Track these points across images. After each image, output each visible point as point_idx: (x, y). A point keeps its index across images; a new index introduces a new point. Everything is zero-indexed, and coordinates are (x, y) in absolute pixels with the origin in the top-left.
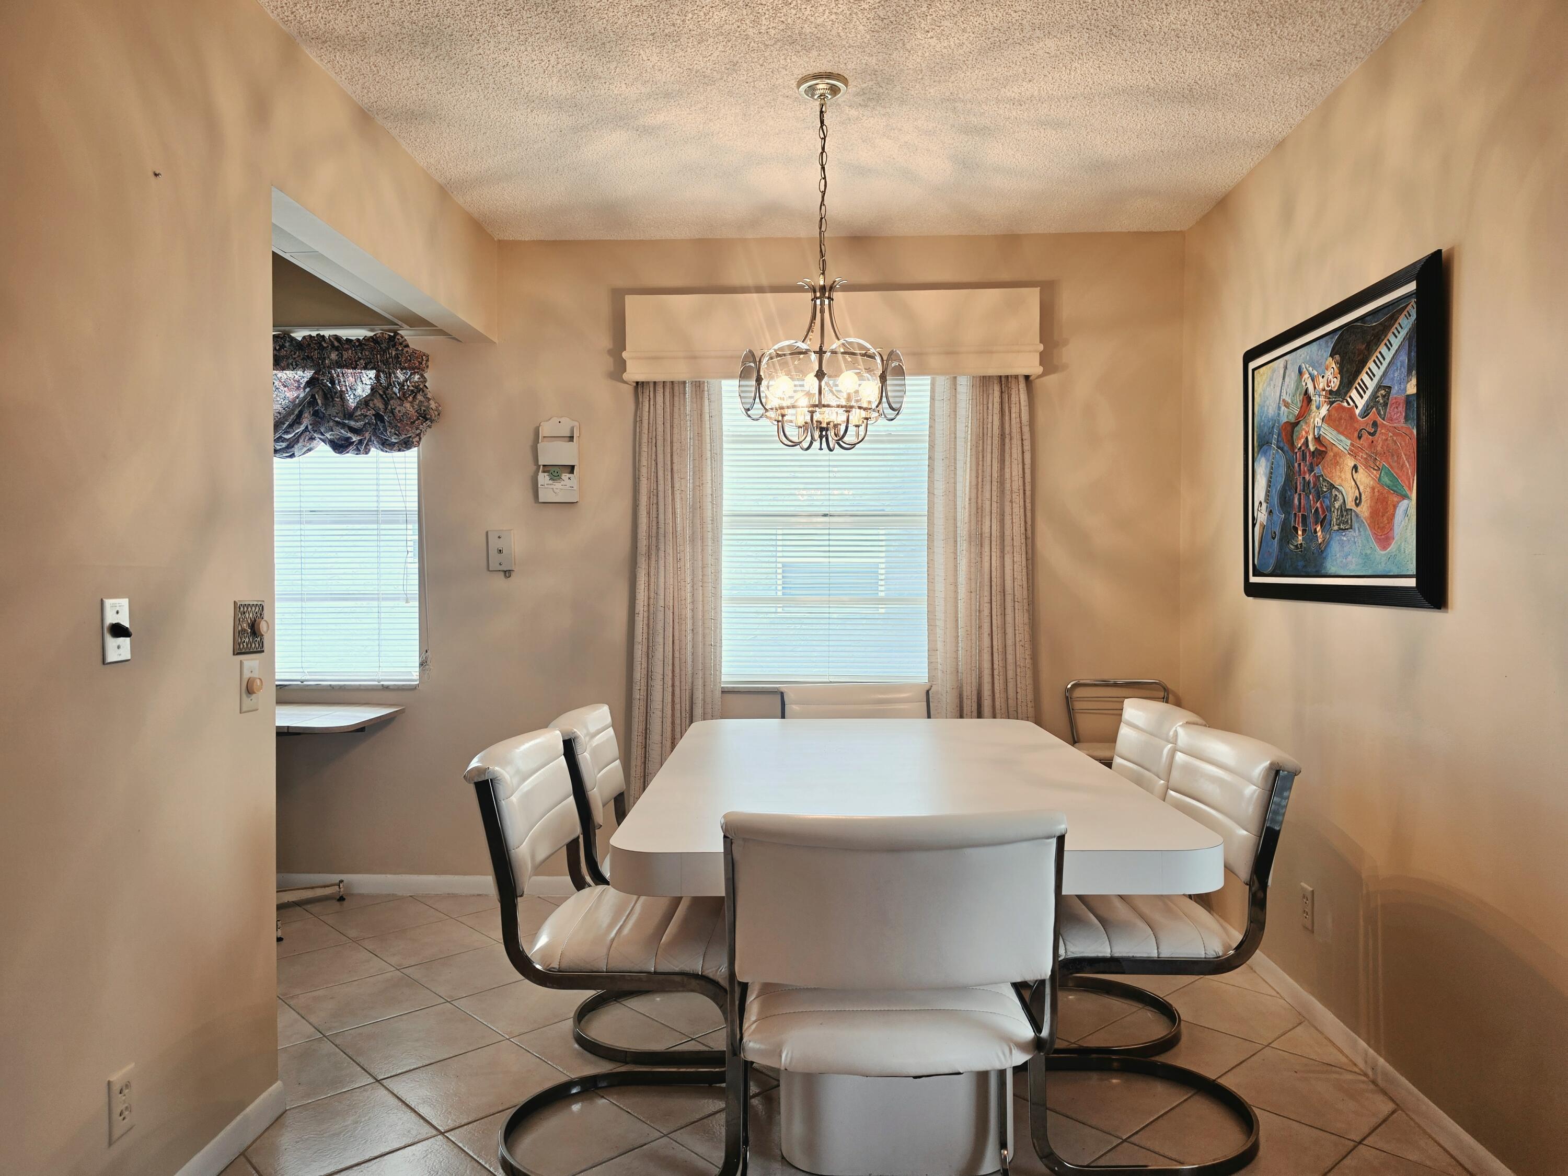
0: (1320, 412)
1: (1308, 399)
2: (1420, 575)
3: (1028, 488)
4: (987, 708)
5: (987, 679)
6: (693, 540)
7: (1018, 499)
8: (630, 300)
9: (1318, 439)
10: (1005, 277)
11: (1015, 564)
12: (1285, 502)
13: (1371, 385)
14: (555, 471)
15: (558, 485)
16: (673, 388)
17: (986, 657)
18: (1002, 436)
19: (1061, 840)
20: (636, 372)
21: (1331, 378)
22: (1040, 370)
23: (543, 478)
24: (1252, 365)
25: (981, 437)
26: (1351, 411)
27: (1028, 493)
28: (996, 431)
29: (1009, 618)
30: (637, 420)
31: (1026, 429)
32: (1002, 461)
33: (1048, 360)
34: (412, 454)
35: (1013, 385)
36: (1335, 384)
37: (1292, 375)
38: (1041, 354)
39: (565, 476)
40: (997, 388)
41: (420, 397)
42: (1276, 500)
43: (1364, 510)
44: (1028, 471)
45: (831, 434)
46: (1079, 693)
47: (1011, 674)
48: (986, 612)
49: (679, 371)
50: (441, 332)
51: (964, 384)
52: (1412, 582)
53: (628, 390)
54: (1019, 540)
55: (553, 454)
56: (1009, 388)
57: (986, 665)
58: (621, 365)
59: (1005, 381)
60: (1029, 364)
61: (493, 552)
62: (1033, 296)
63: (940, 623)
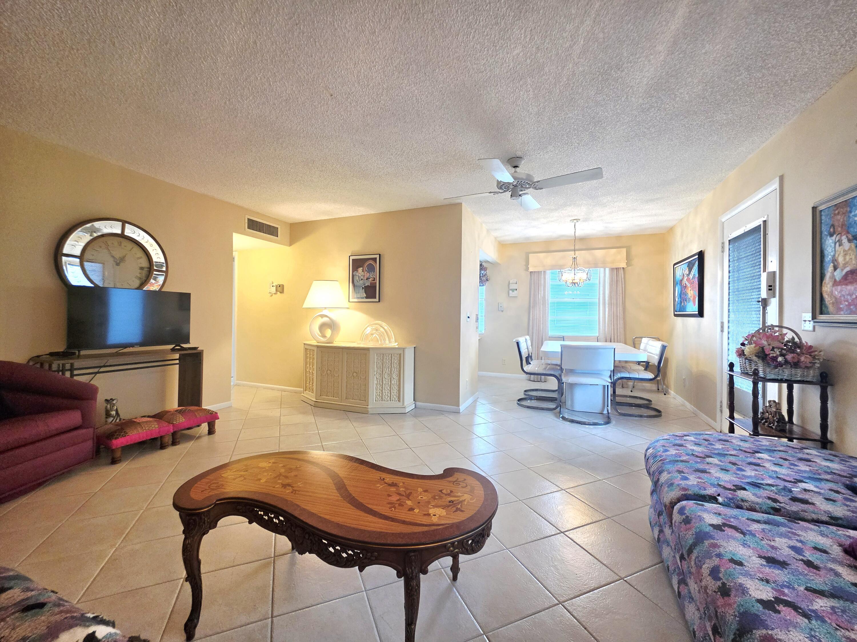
0: (686, 278)
1: (684, 275)
2: (699, 311)
3: (623, 292)
4: (612, 340)
5: (613, 335)
6: (543, 304)
7: (621, 295)
8: (530, 255)
9: (685, 284)
10: (618, 245)
11: (620, 309)
12: (680, 296)
13: (693, 274)
14: (513, 290)
15: (513, 293)
16: (539, 273)
17: (613, 331)
18: (617, 281)
19: (615, 349)
20: (531, 269)
21: (687, 272)
22: (626, 266)
23: (511, 292)
24: (675, 266)
25: (611, 281)
26: (690, 278)
27: (623, 294)
28: (615, 280)
29: (618, 322)
30: (531, 279)
31: (623, 280)
32: (617, 286)
33: (628, 264)
34: (484, 287)
35: (620, 269)
36: (688, 273)
37: (681, 270)
38: (626, 263)
39: (515, 291)
40: (616, 271)
41: (486, 276)
42: (679, 296)
43: (692, 299)
44: (623, 289)
45: (576, 284)
46: (636, 339)
47: (619, 334)
48: (613, 321)
49: (540, 269)
50: (491, 263)
51: (607, 270)
52: (697, 313)
53: (529, 273)
54: (621, 304)
55: (513, 287)
56: (619, 270)
57: (613, 333)
58: (528, 268)
59: (617, 269)
60: (623, 265)
61: (500, 307)
62: (624, 250)
63: (601, 323)
